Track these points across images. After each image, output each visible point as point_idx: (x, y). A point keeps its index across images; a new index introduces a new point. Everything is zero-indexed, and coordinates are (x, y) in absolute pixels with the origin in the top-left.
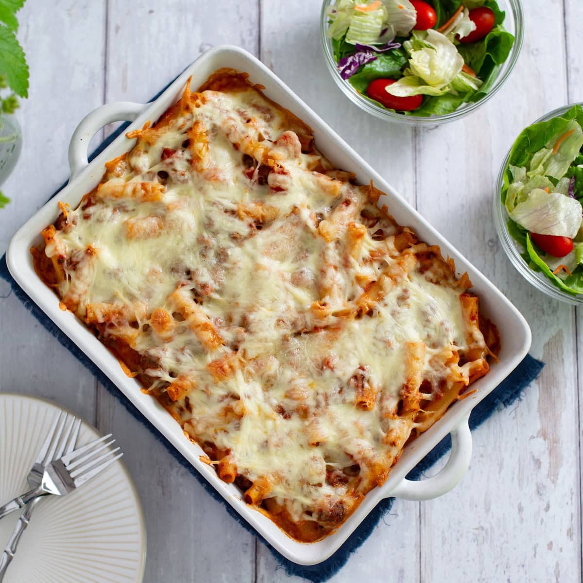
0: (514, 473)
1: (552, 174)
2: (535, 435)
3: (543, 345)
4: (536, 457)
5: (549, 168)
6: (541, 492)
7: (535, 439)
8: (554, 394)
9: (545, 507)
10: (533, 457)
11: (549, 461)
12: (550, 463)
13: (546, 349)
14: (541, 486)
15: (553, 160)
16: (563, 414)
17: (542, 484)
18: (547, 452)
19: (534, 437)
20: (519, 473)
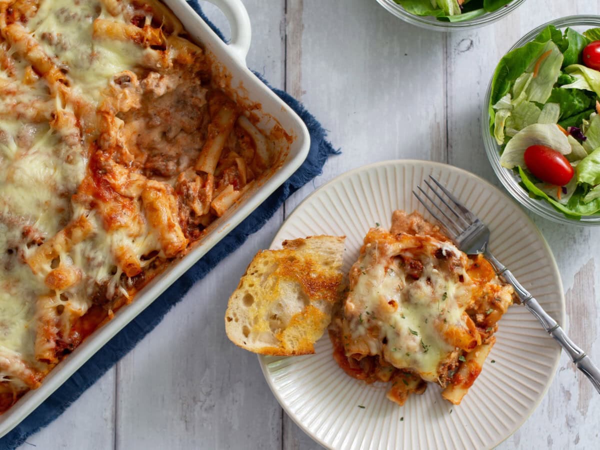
0: (544, 405)
1: (536, 99)
2: (565, 367)
3: (574, 274)
4: (566, 389)
5: (532, 93)
6: (571, 424)
7: (565, 370)
8: (585, 324)
9: (575, 438)
10: (563, 388)
11: (578, 393)
12: (580, 395)
13: (577, 279)
14: (570, 418)
15: (535, 85)
16: (593, 345)
17: (572, 416)
18: (577, 383)
19: (564, 369)
20: (549, 405)
